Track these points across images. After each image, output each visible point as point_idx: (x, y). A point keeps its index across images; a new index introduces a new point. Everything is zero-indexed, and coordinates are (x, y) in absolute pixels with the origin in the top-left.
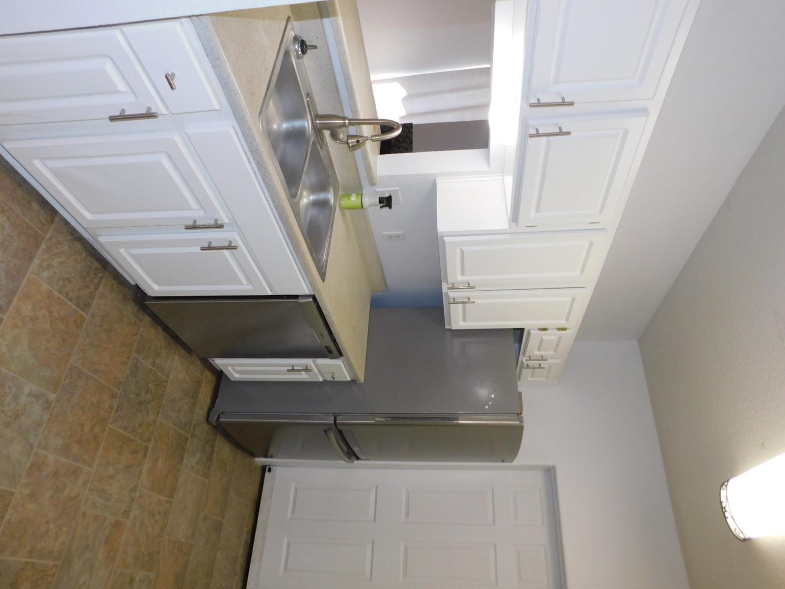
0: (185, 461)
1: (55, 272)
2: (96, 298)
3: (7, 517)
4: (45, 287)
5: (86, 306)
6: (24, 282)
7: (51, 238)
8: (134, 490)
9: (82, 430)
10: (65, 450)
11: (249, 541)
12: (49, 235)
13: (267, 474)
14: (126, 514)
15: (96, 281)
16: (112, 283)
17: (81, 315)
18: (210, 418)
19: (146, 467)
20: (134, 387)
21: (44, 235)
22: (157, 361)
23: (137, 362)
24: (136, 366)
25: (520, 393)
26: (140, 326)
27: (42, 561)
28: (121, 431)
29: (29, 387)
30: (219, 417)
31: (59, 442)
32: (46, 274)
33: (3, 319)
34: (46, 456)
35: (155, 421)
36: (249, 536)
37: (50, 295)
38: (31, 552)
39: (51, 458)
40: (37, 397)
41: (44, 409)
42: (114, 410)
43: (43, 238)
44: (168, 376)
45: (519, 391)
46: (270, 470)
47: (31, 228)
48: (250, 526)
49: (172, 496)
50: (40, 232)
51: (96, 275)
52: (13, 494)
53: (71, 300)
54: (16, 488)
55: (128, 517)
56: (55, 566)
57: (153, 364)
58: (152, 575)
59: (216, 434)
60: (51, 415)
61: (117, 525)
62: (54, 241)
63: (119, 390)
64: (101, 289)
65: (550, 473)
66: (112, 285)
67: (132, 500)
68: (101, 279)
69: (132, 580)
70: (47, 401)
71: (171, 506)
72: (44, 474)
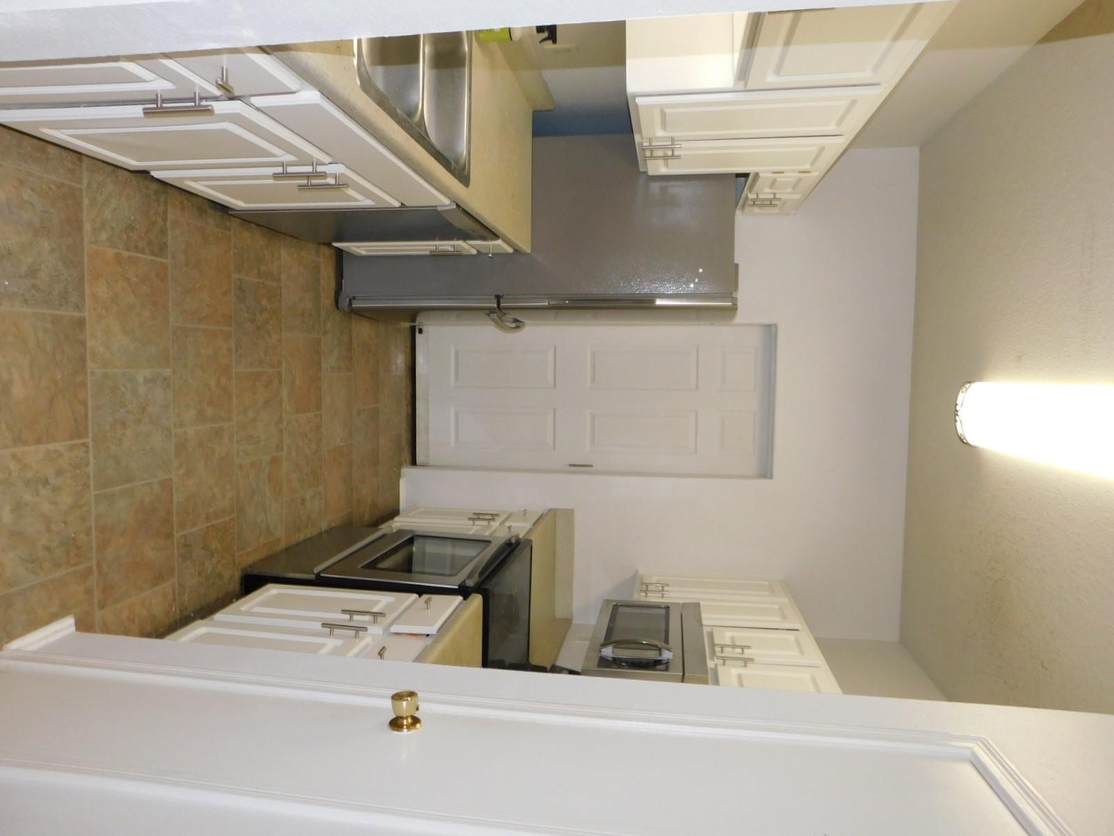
0: (324, 366)
1: (112, 228)
2: (169, 232)
3: (175, 500)
4: (110, 252)
5: (163, 248)
6: (86, 259)
7: (89, 185)
8: (280, 421)
9: (210, 389)
10: (201, 417)
11: (410, 412)
12: (85, 181)
13: (417, 335)
14: (279, 447)
15: (161, 209)
16: (180, 200)
17: (162, 264)
18: (340, 304)
19: (285, 393)
20: (246, 314)
21: (79, 186)
22: (263, 268)
23: (241, 283)
24: (240, 288)
25: (737, 265)
26: (230, 237)
27: (220, 521)
28: (249, 370)
29: (142, 375)
30: (350, 304)
31: (192, 413)
32: (104, 236)
33: (84, 318)
34: (185, 432)
35: (280, 340)
36: (409, 408)
37: (118, 257)
38: (207, 518)
39: (191, 431)
40: (153, 381)
41: (164, 389)
42: (234, 352)
43: (81, 190)
44: (279, 280)
45: (736, 262)
46: (421, 331)
47: (63, 185)
48: (409, 397)
49: (319, 407)
50: (74, 184)
51: (158, 201)
52: (171, 479)
53: (143, 252)
54: (171, 474)
55: (282, 449)
56: (232, 519)
57: (259, 275)
58: (321, 488)
59: (350, 317)
60: (174, 391)
61: (275, 461)
62: (94, 186)
63: (230, 326)
64: (170, 216)
65: (770, 331)
66: (182, 203)
67: (281, 431)
68: (166, 202)
69: (303, 501)
70: (165, 379)
71: (321, 419)
72: (191, 449)
